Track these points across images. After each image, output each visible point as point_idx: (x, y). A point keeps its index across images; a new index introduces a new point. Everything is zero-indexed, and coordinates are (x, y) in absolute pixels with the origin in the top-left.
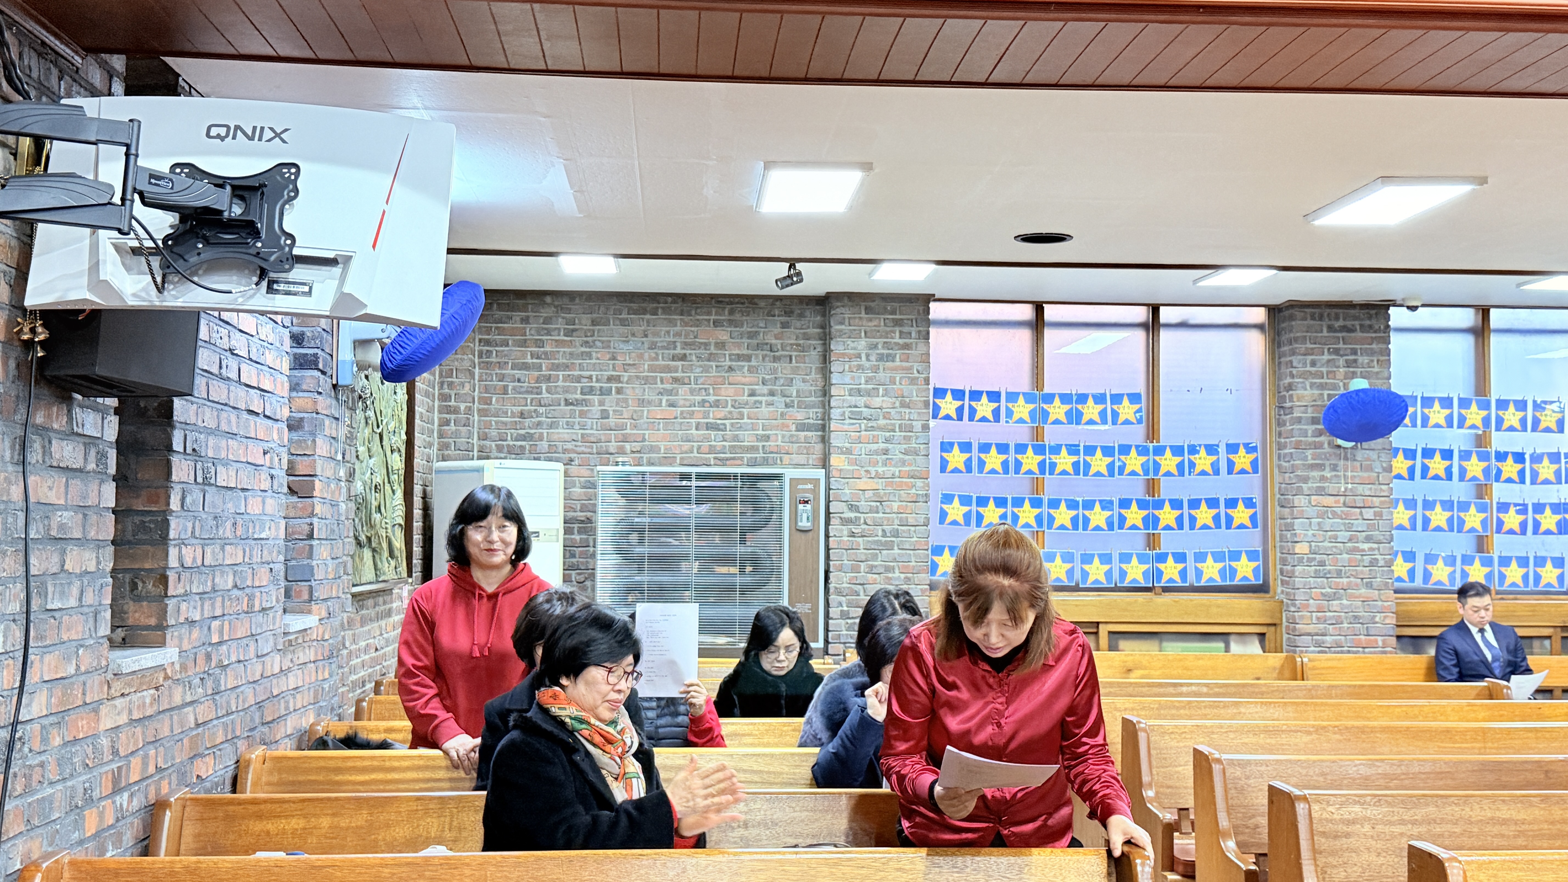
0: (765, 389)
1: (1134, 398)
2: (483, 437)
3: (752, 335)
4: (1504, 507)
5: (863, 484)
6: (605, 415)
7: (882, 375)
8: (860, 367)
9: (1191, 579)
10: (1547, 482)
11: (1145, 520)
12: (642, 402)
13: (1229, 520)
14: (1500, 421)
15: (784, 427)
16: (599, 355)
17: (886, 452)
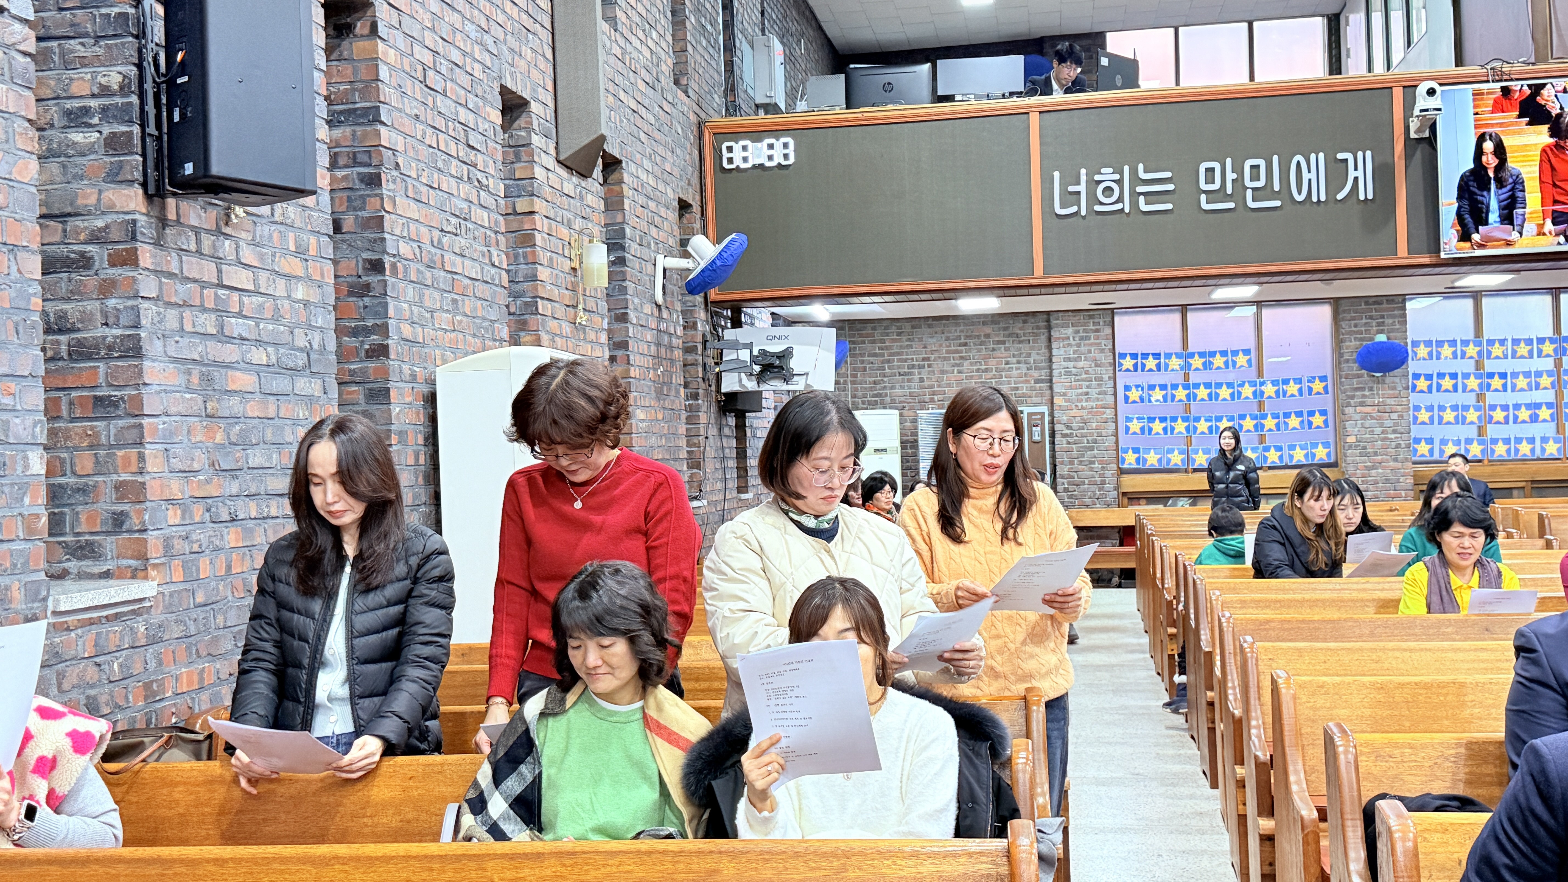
0: (1014, 360)
1: (1247, 352)
2: (854, 396)
3: (1005, 329)
4: (1493, 408)
5: (1074, 412)
6: (922, 380)
7: (1083, 349)
8: (1069, 345)
9: (1286, 461)
10: (1522, 390)
11: (1256, 426)
12: (943, 372)
13: (1310, 424)
14: (1489, 353)
15: (1027, 382)
16: (917, 346)
17: (1087, 394)
